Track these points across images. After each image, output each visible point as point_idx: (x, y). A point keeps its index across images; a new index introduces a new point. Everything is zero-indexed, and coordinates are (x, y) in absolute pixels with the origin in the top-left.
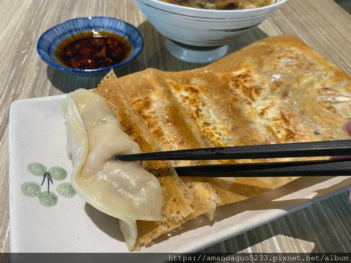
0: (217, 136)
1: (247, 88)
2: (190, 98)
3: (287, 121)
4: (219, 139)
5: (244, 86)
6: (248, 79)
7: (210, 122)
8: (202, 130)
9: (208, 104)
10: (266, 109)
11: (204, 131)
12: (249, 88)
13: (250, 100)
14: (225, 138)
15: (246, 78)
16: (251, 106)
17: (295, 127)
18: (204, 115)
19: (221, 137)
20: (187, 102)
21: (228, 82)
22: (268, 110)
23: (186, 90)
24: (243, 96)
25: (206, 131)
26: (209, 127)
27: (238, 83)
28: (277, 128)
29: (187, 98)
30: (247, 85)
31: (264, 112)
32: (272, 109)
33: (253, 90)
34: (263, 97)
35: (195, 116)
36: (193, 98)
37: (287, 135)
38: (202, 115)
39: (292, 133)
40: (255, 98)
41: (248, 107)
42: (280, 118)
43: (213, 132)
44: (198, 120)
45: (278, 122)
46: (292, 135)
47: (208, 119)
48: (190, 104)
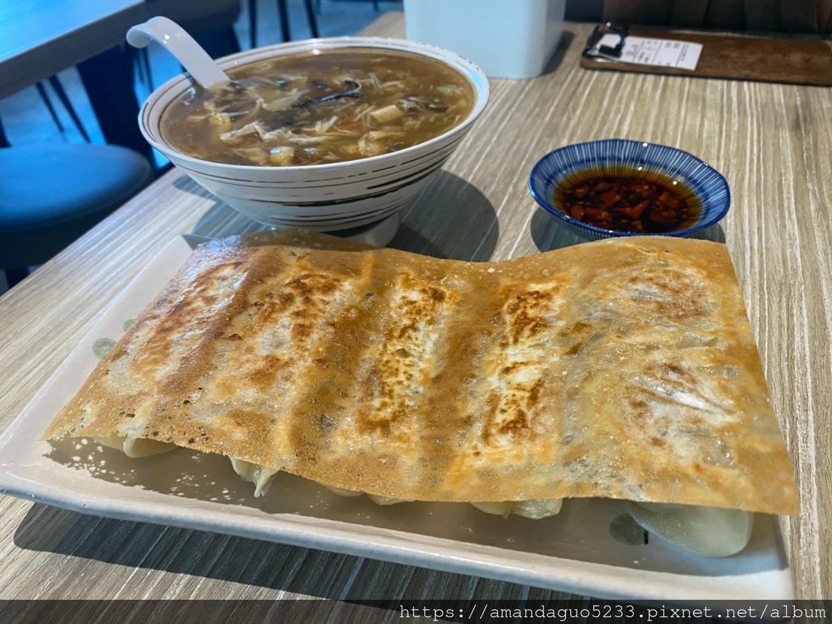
0: (402, 377)
1: (526, 318)
2: (417, 305)
3: (534, 398)
4: (400, 383)
5: (523, 313)
6: (543, 302)
7: (413, 352)
8: (385, 359)
9: (440, 324)
10: (522, 363)
11: (388, 362)
12: (528, 319)
13: (511, 340)
14: (413, 386)
15: (541, 301)
16: (503, 350)
17: (536, 414)
18: (414, 339)
19: (406, 383)
20: (405, 309)
21: (507, 298)
22: (522, 367)
23: (424, 291)
24: (508, 328)
25: (390, 364)
26: (401, 360)
27: (522, 305)
28: (506, 404)
29: (412, 303)
30: (531, 313)
31: (514, 367)
32: (532, 367)
33: (534, 323)
34: (538, 342)
35: (396, 334)
36: (422, 306)
37: (512, 422)
38: (409, 337)
39: (524, 420)
40: (521, 340)
41: (497, 350)
42: (529, 389)
43: (402, 368)
44: (395, 341)
45: (519, 394)
46: (519, 426)
47: (412, 346)
48: (407, 313)
